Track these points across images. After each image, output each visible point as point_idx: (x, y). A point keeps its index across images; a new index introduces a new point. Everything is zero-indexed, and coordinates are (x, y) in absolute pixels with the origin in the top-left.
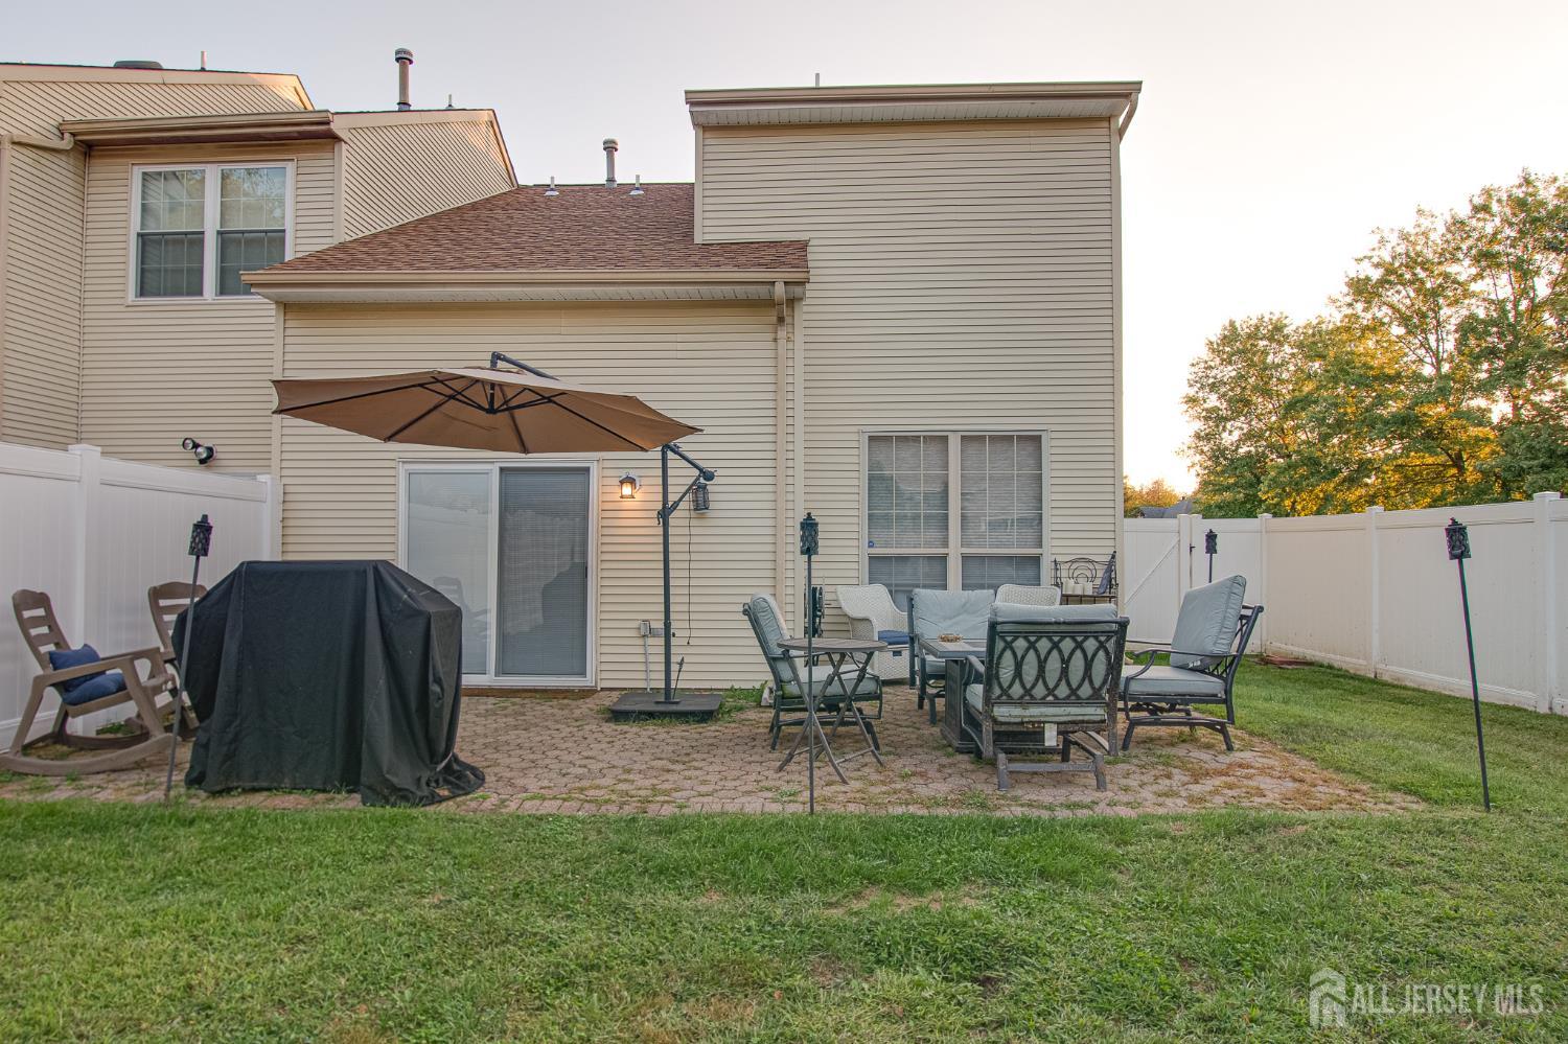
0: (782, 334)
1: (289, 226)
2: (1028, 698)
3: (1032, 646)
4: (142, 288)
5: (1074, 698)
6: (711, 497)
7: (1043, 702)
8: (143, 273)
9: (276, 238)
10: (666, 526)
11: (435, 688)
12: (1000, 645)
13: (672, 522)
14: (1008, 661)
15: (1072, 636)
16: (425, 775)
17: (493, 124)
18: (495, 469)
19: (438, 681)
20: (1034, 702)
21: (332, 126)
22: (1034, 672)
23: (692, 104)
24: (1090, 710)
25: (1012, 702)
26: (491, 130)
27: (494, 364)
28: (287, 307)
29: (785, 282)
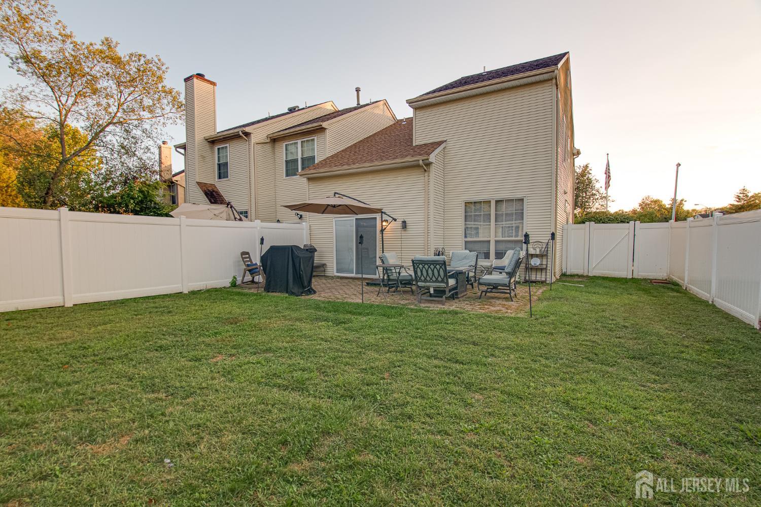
0: (426, 174)
1: (316, 154)
2: (425, 281)
3: (435, 267)
4: (287, 174)
5: (437, 281)
6: (407, 225)
7: (430, 282)
8: (287, 171)
9: (313, 158)
10: (382, 234)
11: (301, 273)
12: (416, 267)
13: (384, 232)
14: (419, 270)
15: (433, 264)
16: (301, 291)
17: (386, 103)
18: (354, 218)
19: (302, 271)
20: (428, 282)
21: (323, 126)
22: (426, 274)
23: (409, 103)
24: (442, 284)
25: (422, 281)
26: (385, 106)
27: (335, 195)
28: (309, 179)
29: (423, 160)
